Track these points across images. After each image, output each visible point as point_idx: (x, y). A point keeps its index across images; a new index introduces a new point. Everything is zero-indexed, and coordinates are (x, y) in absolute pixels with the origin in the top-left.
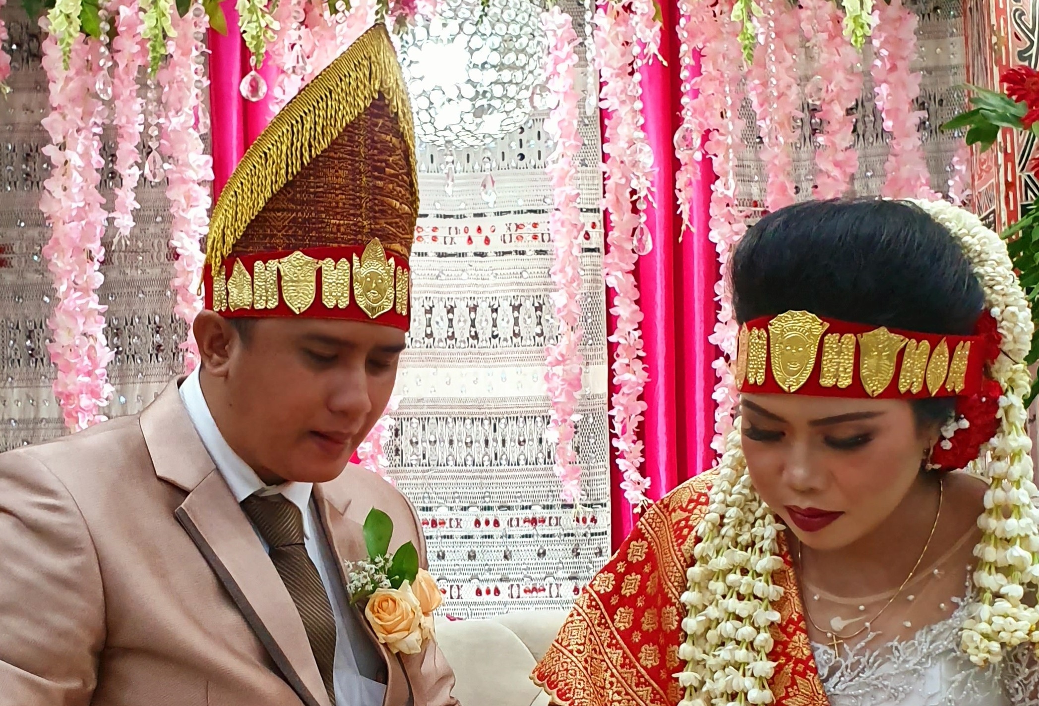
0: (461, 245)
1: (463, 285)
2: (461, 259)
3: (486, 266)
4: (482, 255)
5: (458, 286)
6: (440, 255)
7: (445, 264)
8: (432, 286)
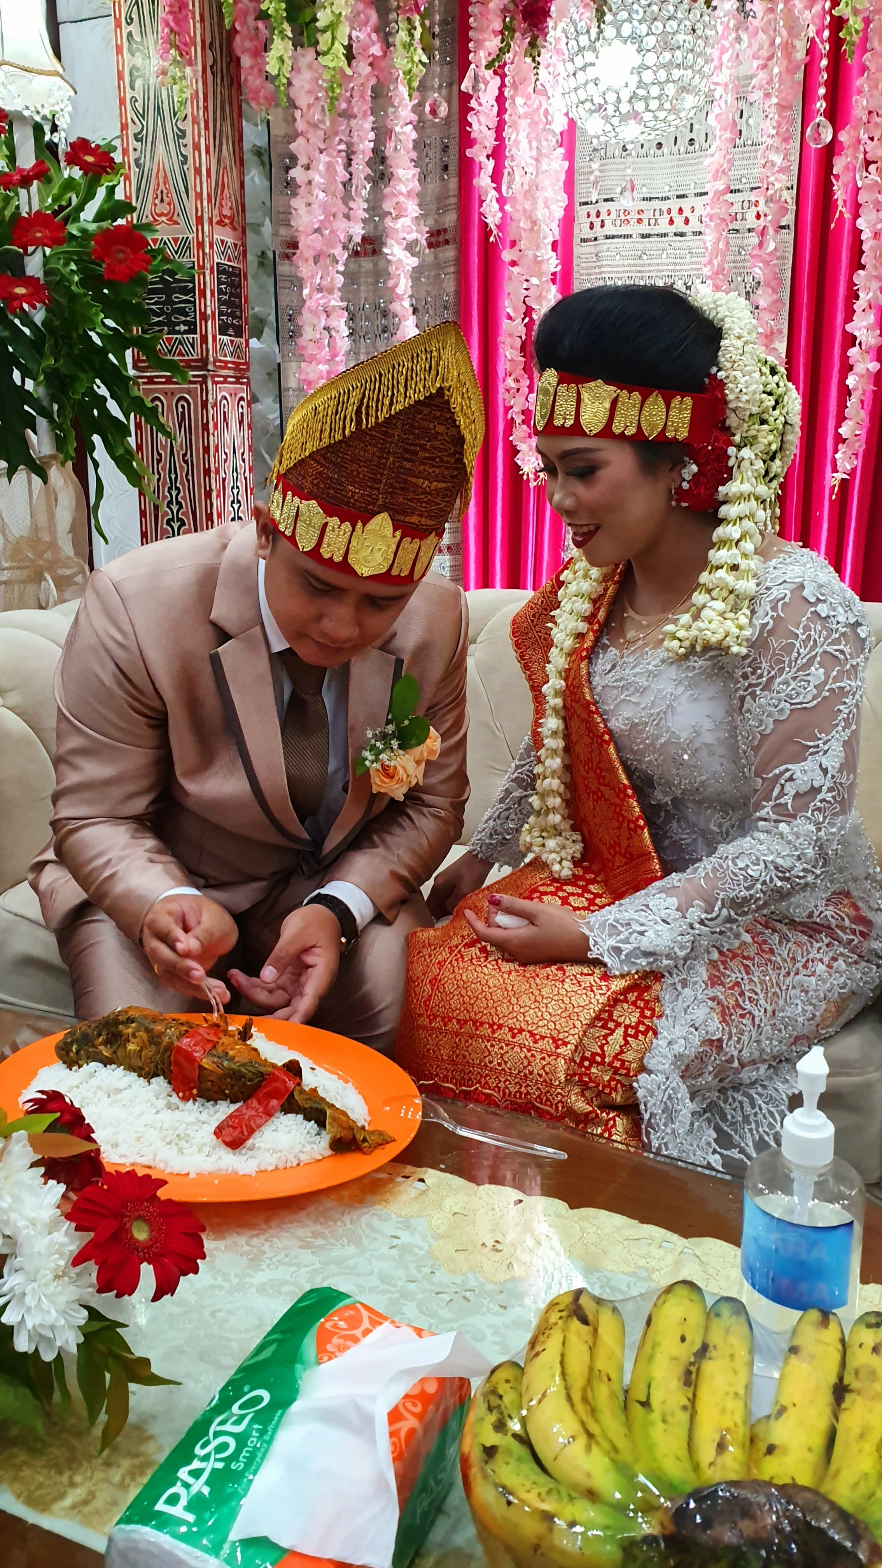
0: (663, 226)
1: (662, 264)
2: (663, 239)
3: (684, 245)
4: (682, 235)
5: (658, 265)
6: (643, 236)
7: (648, 245)
8: (635, 265)
